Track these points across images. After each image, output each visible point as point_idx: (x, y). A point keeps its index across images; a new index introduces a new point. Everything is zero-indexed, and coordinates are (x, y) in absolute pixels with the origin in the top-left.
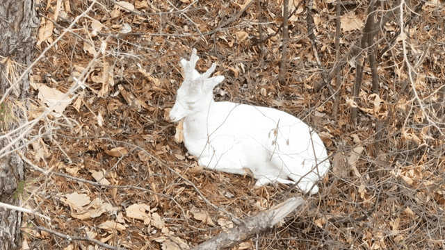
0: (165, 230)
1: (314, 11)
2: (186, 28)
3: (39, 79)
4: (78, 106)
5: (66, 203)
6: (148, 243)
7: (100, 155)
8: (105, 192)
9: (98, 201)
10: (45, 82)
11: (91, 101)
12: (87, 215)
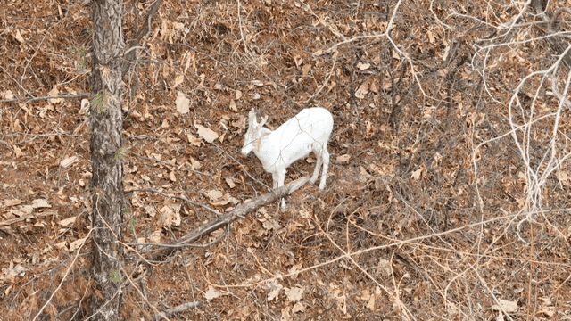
0: (266, 215)
1: (375, 93)
2: (294, 98)
3: (199, 122)
4: (222, 139)
5: (207, 195)
6: (255, 222)
7: (232, 169)
8: (233, 192)
9: (228, 195)
10: (203, 124)
11: (231, 137)
12: (219, 203)
